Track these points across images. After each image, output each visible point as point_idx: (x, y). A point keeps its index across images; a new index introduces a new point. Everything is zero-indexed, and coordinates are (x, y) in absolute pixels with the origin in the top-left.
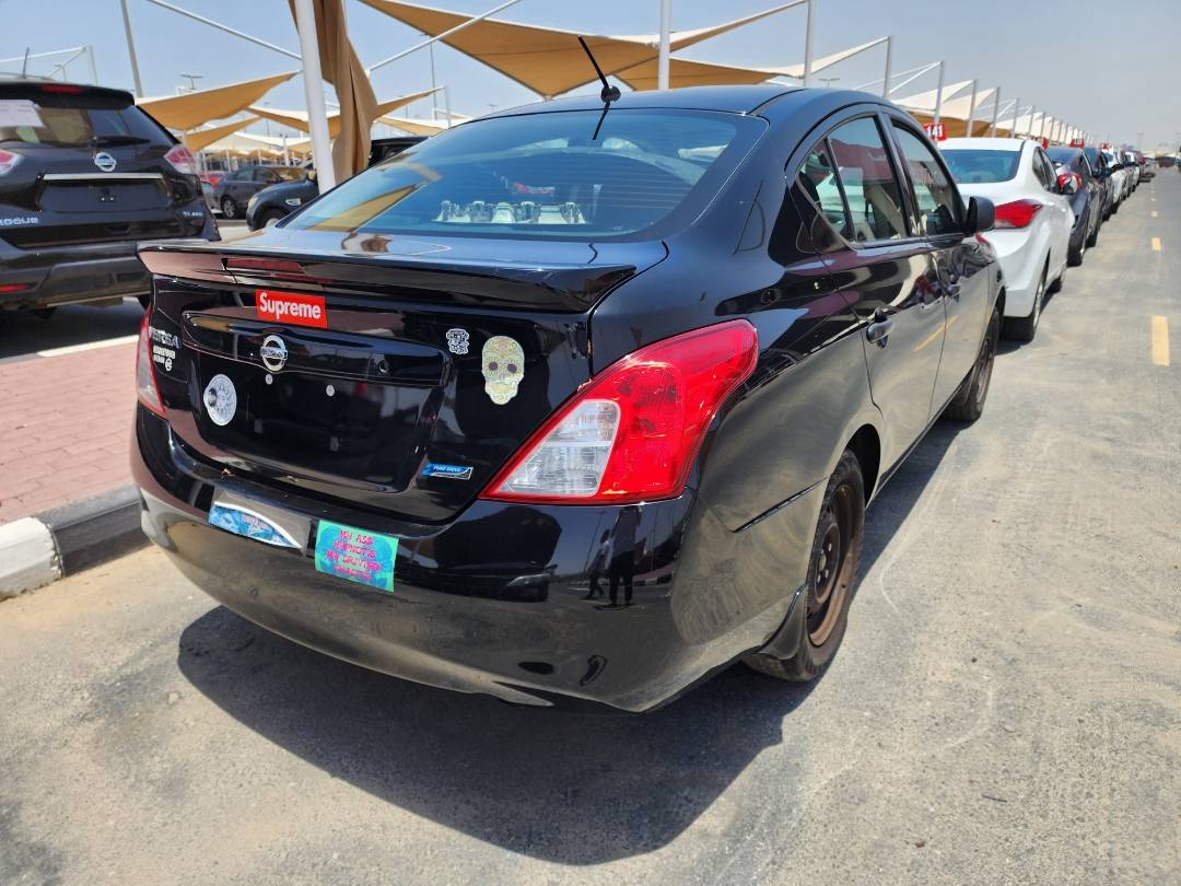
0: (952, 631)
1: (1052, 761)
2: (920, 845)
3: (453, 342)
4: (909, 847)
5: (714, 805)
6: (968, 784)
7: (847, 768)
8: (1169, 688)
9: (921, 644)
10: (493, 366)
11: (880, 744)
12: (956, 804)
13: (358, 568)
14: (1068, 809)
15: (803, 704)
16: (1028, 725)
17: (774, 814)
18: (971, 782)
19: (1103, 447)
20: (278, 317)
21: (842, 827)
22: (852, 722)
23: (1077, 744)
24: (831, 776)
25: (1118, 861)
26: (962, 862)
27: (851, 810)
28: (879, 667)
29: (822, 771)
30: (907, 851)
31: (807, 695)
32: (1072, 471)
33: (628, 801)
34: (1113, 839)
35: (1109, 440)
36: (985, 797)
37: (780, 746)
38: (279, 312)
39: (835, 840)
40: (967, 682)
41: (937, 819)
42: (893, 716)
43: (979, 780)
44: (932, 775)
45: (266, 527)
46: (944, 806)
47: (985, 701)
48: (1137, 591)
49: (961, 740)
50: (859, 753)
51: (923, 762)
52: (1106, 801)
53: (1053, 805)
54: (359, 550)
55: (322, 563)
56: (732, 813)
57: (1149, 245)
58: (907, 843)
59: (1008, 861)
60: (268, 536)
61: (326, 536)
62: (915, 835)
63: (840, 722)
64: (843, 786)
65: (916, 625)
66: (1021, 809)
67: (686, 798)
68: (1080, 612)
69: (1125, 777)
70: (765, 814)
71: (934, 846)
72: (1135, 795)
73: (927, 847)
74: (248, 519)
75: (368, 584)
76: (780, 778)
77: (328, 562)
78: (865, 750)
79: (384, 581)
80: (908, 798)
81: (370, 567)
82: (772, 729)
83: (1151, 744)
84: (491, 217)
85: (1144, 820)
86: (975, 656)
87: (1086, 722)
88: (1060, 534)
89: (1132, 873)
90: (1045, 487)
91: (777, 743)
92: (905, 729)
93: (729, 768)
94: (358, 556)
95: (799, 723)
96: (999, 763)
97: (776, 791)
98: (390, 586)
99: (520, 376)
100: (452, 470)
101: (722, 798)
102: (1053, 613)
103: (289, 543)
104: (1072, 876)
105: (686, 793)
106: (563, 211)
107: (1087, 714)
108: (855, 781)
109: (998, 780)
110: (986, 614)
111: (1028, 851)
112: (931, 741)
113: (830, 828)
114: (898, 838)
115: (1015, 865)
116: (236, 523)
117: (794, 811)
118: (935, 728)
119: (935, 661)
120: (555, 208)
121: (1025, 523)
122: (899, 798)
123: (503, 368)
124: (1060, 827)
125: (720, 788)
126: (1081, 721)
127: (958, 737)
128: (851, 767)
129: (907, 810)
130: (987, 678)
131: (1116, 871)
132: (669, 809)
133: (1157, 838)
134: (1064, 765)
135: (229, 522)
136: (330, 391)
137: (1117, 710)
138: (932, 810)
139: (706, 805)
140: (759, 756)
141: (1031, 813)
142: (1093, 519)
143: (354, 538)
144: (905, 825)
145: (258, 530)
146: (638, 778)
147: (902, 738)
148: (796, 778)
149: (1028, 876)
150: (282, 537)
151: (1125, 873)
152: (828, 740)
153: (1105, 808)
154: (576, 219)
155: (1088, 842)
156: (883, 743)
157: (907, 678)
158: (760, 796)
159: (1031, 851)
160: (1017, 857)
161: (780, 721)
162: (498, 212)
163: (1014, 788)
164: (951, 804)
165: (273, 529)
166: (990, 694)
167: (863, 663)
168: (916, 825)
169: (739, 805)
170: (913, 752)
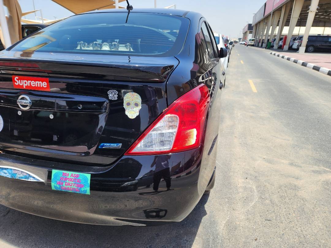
0: (238, 170)
1: (277, 205)
2: (256, 240)
3: (111, 95)
4: (253, 241)
5: (195, 241)
6: (260, 217)
7: (227, 219)
8: (294, 179)
9: (232, 175)
10: (128, 104)
11: (233, 209)
12: (260, 224)
13: (73, 187)
14: (286, 219)
15: (208, 200)
16: (267, 195)
17: (213, 239)
18: (261, 216)
19: (251, 114)
20: (24, 87)
21: (234, 239)
22: (223, 204)
23: (280, 199)
24: (224, 222)
25: (304, 233)
26: (268, 242)
27: (234, 232)
28: (224, 185)
29: (221, 221)
30: (253, 243)
31: (208, 197)
32: (247, 121)
33: (168, 246)
34: (300, 226)
35: (252, 112)
36: (266, 220)
37: (207, 215)
38: (25, 85)
39: (234, 244)
40: (248, 185)
41: (257, 230)
42: (233, 199)
43: (262, 215)
44: (250, 216)
45: (24, 174)
46: (257, 225)
47: (254, 190)
48: (276, 153)
49: (253, 203)
50: (229, 213)
51: (246, 213)
52: (294, 215)
53: (283, 219)
54: (73, 180)
55: (55, 187)
56: (202, 242)
57: (240, 62)
58: (252, 240)
59: (279, 239)
60: (26, 178)
61: (56, 175)
62: (253, 237)
63: (221, 204)
64: (229, 225)
65: (228, 170)
66: (276, 222)
67: (186, 240)
68: (265, 160)
69: (295, 207)
70: (211, 240)
71: (260, 239)
72: (299, 211)
73: (258, 240)
74: (16, 172)
75: (78, 192)
76: (211, 226)
77: (58, 186)
78: (230, 212)
79: (86, 191)
80: (247, 225)
81: (78, 186)
82: (203, 210)
83: (297, 196)
84: (101, 48)
85: (305, 219)
86: (246, 177)
87: (280, 192)
88: (252, 139)
89: (309, 235)
90: (243, 126)
91: (206, 215)
92: (238, 203)
93: (195, 226)
94: (73, 182)
95: (209, 207)
96: (265, 209)
97: (211, 231)
98: (88, 192)
99: (140, 107)
100: (112, 145)
101: (196, 238)
102: (259, 161)
103: (38, 180)
104: (296, 240)
105: (185, 238)
106: (126, 46)
107: (279, 190)
108: (231, 223)
109: (266, 214)
110: (244, 164)
111: (282, 235)
112: (246, 205)
113: (230, 240)
114: (250, 239)
115: (281, 240)
116: (10, 173)
117: (219, 237)
118: (245, 201)
119: (237, 180)
120: (124, 45)
121: (243, 137)
122: (245, 226)
123: (132, 105)
124: (287, 225)
125: (194, 234)
126: (279, 192)
127: (252, 203)
128: (229, 218)
129: (248, 229)
130: (252, 183)
131: (305, 236)
132: (182, 245)
133: (310, 223)
134: (280, 206)
135: (6, 173)
136: (51, 117)
137: (285, 187)
138: (254, 227)
139: (193, 241)
140: (202, 220)
141: (279, 223)
142: (258, 134)
143: (70, 175)
144: (249, 234)
145: (21, 176)
146: (169, 236)
147: (238, 206)
148: (215, 225)
149: (286, 243)
150: (34, 178)
151: (307, 236)
152: (219, 211)
153: (295, 217)
154: (130, 49)
155: (295, 228)
156: (234, 209)
157: (232, 187)
158: (207, 234)
159: (283, 234)
160: (281, 237)
161: (204, 207)
162: (104, 46)
163: (271, 216)
164: (258, 224)
165: (29, 175)
166: (254, 188)
167: (219, 184)
168: (252, 233)
169: (202, 239)
170: (243, 210)
